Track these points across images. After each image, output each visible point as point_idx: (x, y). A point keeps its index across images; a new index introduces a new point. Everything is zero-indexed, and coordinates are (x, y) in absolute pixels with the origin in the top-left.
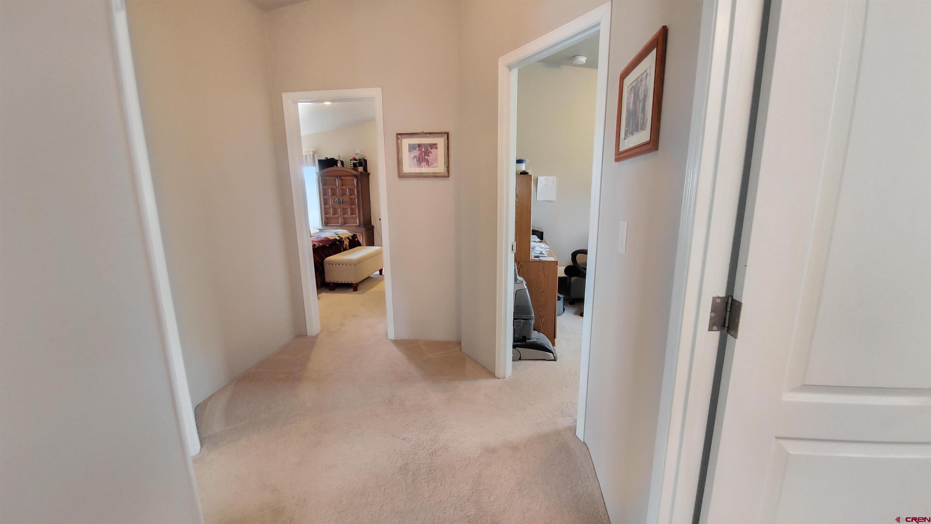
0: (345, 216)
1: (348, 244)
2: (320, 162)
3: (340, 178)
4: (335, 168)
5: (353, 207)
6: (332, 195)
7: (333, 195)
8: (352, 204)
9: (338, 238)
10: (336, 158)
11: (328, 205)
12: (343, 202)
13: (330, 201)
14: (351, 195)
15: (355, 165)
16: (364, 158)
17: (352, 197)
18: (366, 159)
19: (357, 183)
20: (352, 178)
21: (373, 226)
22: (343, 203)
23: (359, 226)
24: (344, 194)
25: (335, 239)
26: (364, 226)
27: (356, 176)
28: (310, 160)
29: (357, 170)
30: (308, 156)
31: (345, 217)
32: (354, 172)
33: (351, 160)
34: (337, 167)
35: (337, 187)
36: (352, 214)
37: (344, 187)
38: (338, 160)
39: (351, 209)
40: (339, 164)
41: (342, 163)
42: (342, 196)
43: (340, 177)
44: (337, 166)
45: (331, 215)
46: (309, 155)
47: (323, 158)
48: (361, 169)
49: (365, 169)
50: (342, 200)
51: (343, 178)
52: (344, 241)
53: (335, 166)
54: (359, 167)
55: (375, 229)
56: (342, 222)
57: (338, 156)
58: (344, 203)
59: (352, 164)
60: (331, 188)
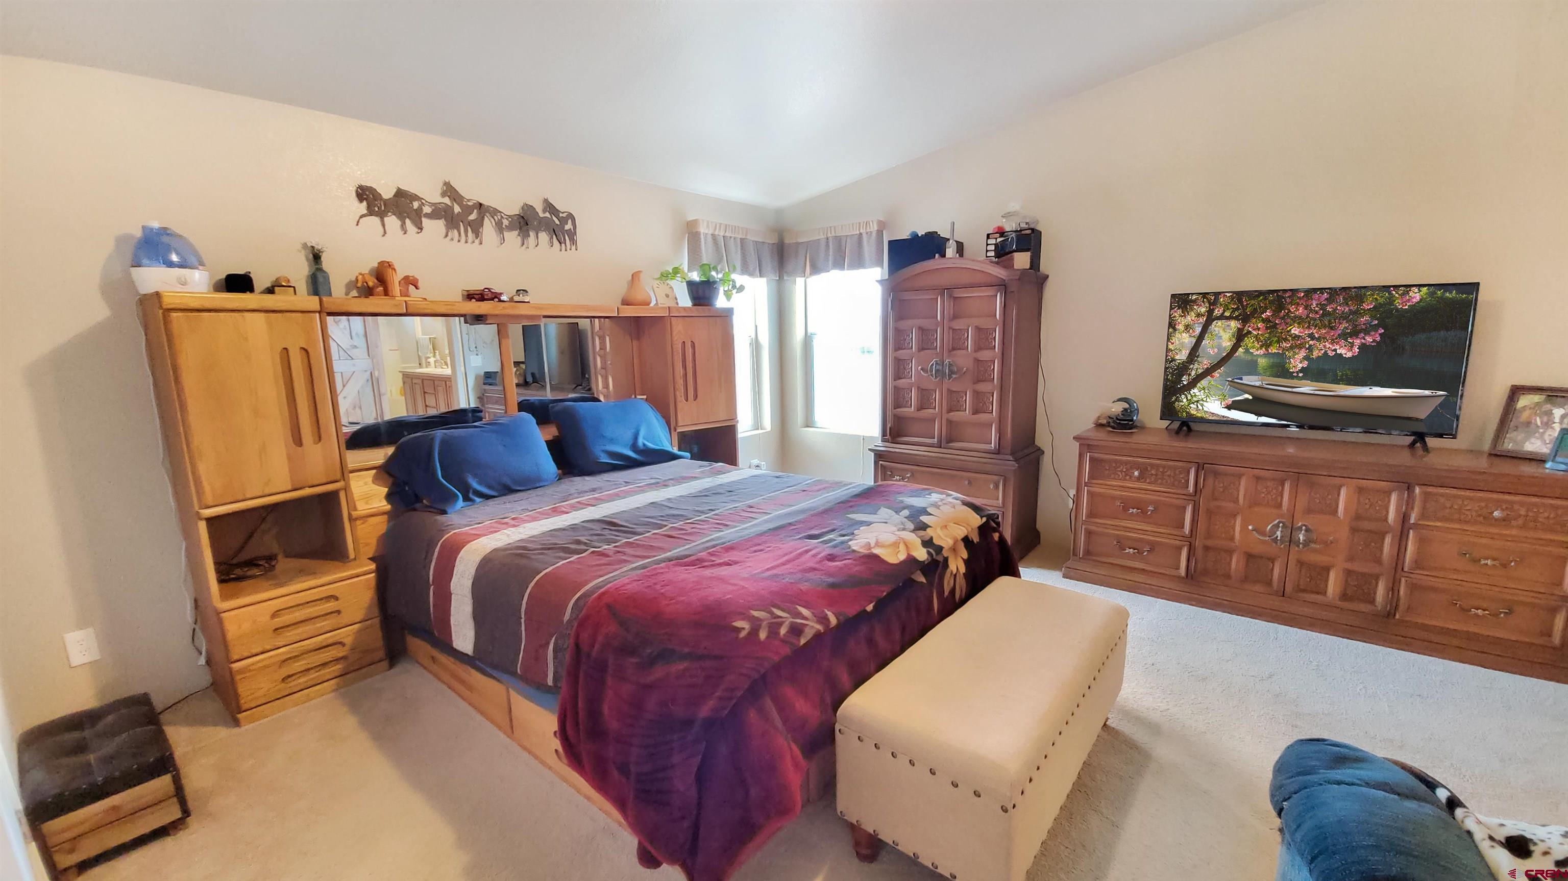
0: (956, 416)
1: (963, 569)
2: (895, 246)
3: (950, 296)
4: (936, 263)
5: (983, 387)
6: (921, 349)
7: (923, 349)
8: (978, 381)
9: (921, 554)
10: (944, 234)
11: (904, 378)
12: (952, 372)
13: (914, 367)
14: (978, 348)
15: (1002, 253)
16: (1032, 226)
17: (985, 355)
18: (1039, 228)
19: (1005, 307)
20: (988, 292)
21: (1039, 449)
22: (950, 377)
23: (998, 452)
24: (956, 346)
25: (911, 561)
26: (1012, 453)
27: (1003, 286)
28: (869, 249)
29: (1009, 266)
30: (864, 236)
31: (954, 419)
32: (999, 272)
33: (988, 236)
34: (943, 260)
35: (937, 324)
36: (976, 412)
37: (957, 325)
38: (949, 240)
39: (977, 394)
40: (950, 251)
41: (960, 247)
42: (950, 351)
43: (947, 290)
44: (943, 255)
45: (910, 410)
46: (867, 233)
47: (905, 235)
48: (1022, 260)
49: (1035, 263)
50: (950, 365)
51: (958, 293)
52: (946, 560)
53: (937, 255)
54: (1016, 255)
55: (1046, 461)
56: (944, 433)
57: (949, 227)
58: (954, 376)
59: (993, 247)
60: (919, 327)
